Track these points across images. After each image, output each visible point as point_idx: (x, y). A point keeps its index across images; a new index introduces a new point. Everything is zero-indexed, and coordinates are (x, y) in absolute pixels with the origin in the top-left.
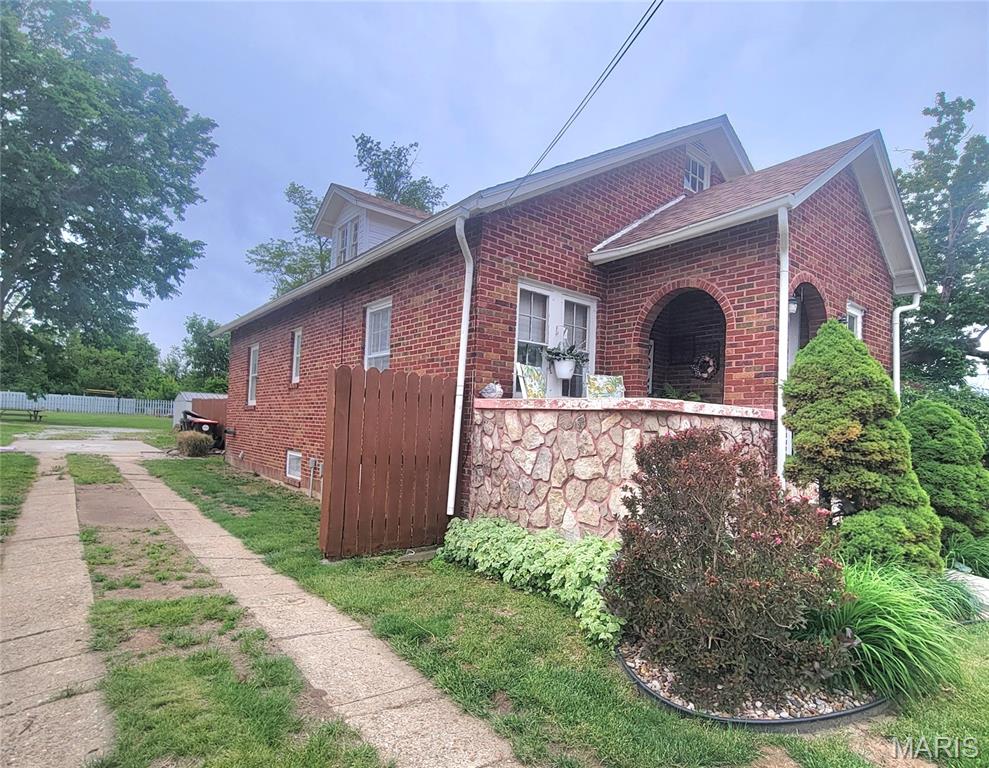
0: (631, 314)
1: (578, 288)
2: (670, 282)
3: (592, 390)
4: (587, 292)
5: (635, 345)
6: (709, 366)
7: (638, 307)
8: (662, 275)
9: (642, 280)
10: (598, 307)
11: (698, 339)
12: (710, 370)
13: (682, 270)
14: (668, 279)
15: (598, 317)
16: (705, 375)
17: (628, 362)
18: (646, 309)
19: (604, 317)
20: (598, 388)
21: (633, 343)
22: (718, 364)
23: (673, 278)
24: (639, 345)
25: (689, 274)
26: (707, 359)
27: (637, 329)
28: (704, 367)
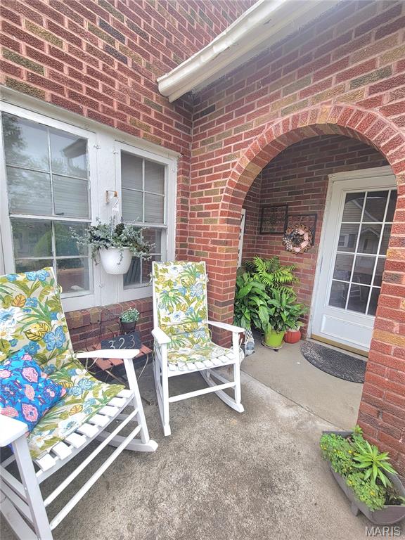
0: (218, 177)
1: (142, 132)
2: (279, 121)
3: (160, 287)
4: (158, 142)
5: (223, 221)
6: (303, 240)
7: (227, 167)
8: (266, 110)
9: (235, 123)
10: (179, 167)
11: (291, 209)
12: (304, 245)
13: (304, 94)
14: (276, 116)
15: (178, 180)
16: (298, 250)
17: (214, 242)
18: (239, 168)
19: (187, 181)
20: (169, 283)
21: (219, 217)
22: (313, 239)
23: (285, 112)
24: (228, 221)
25: (318, 99)
26: (301, 232)
27: (226, 198)
28: (297, 240)
